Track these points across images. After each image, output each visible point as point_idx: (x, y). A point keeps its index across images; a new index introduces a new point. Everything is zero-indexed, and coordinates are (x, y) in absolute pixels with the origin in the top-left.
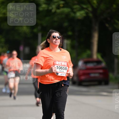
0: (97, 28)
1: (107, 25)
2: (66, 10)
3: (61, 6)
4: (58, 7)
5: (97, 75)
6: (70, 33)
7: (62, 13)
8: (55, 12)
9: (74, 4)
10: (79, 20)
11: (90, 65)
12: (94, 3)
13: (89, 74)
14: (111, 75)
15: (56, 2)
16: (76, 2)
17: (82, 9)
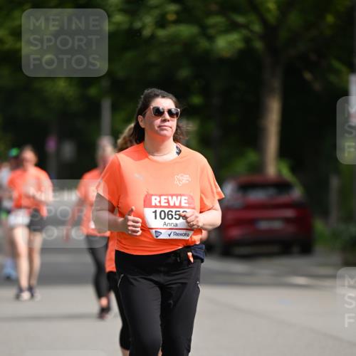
0: (276, 83)
1: (308, 76)
2: (186, 31)
3: (171, 17)
4: (162, 23)
5: (277, 225)
7: (172, 40)
8: (153, 37)
9: (209, 14)
10: (222, 61)
11: (257, 196)
12: (269, 10)
13: (251, 222)
14: (319, 226)
15: (156, 7)
16: (214, 7)
17: (234, 27)
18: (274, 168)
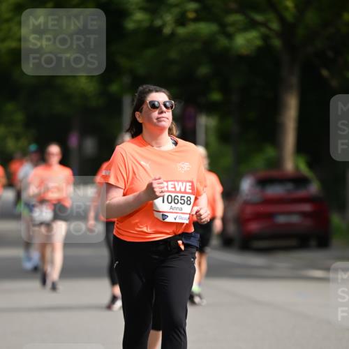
0: (294, 80)
1: (325, 73)
2: (205, 28)
3: (191, 15)
4: (182, 21)
5: (295, 219)
6: (216, 96)
7: (192, 38)
8: (173, 34)
9: (229, 12)
10: (241, 58)
11: (275, 191)
12: (286, 8)
13: (270, 216)
14: (336, 219)
15: (177, 5)
16: (233, 5)
17: (253, 25)
18: (291, 163)
